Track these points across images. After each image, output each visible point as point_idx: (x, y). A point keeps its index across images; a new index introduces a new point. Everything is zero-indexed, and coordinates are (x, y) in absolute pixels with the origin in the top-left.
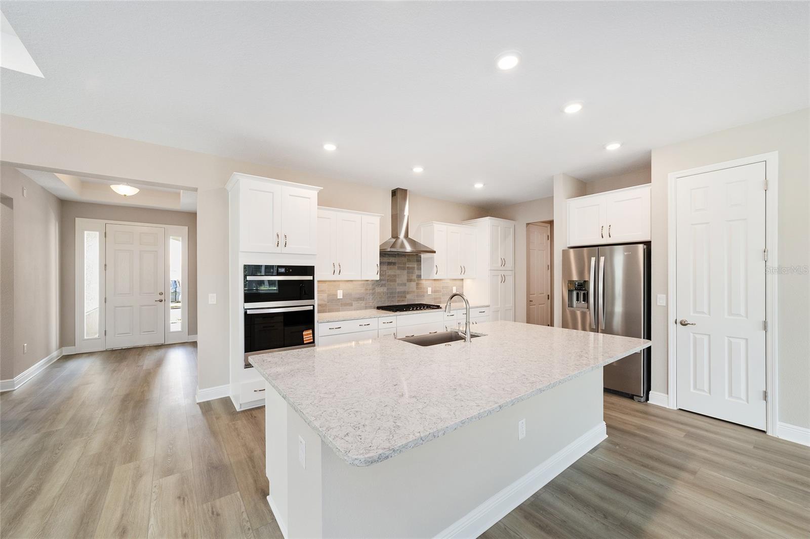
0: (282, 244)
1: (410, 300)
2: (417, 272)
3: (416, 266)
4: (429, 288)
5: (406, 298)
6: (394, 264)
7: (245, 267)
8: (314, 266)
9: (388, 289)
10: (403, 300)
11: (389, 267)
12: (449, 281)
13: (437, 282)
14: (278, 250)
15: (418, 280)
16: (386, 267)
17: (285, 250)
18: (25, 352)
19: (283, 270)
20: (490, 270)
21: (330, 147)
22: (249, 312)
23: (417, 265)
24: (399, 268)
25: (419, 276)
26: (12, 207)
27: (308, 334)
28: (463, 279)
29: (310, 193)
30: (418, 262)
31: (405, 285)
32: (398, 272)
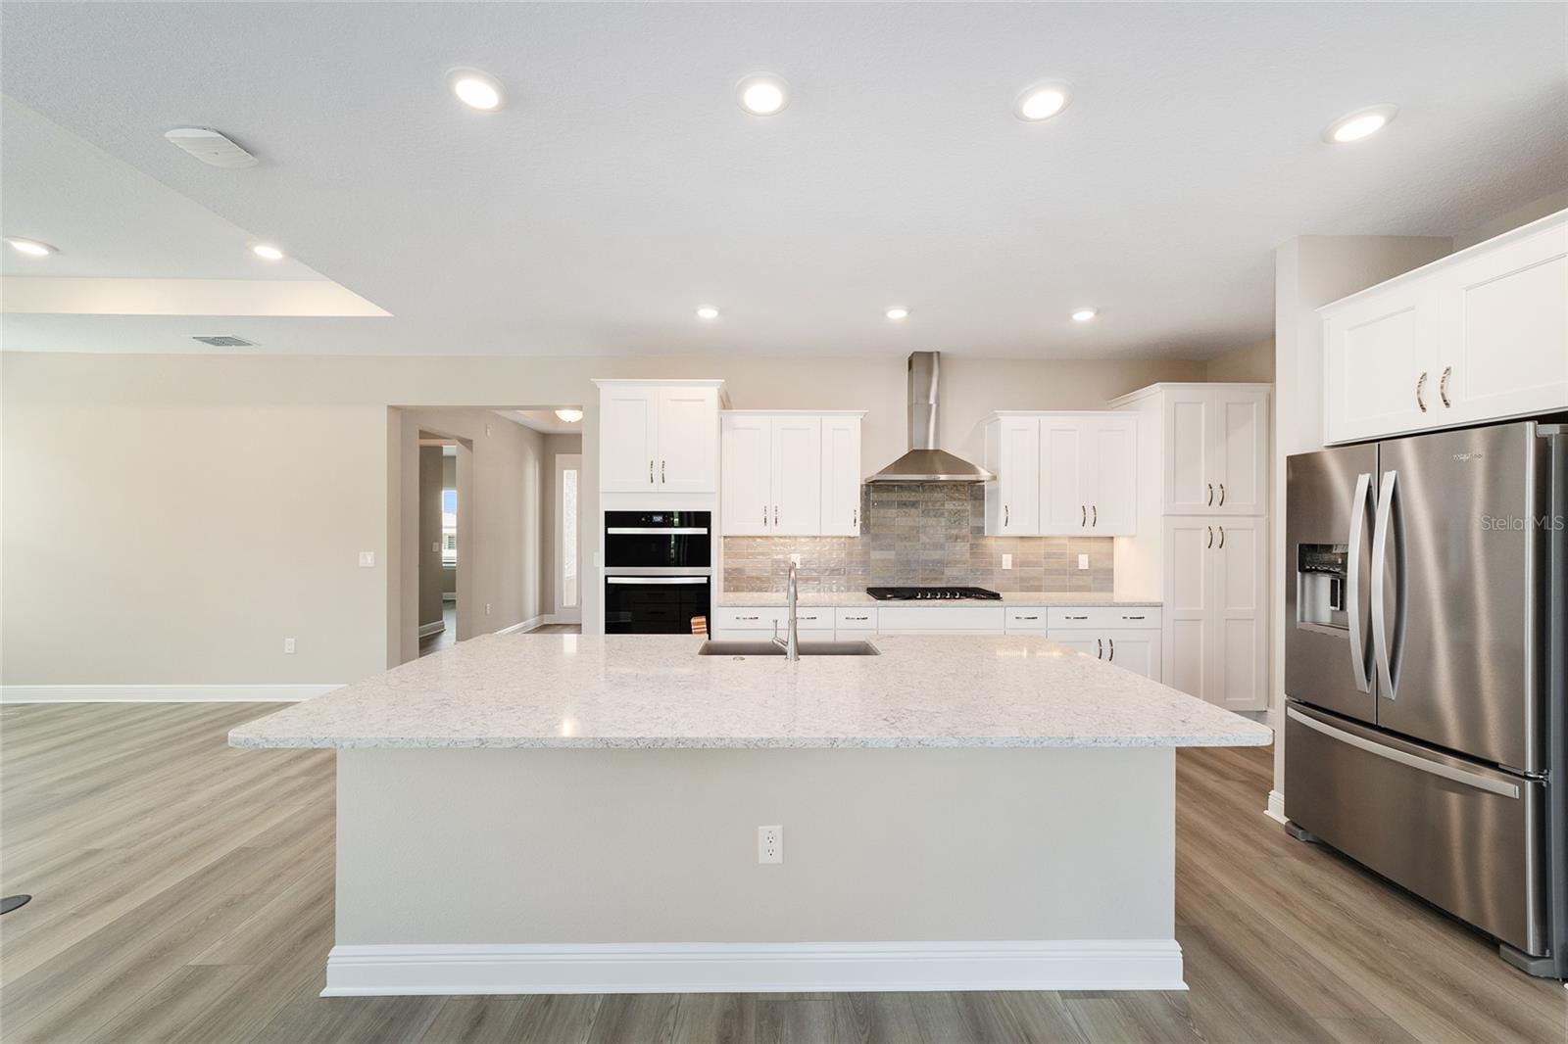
0: (657, 478)
1: (952, 577)
2: (973, 522)
3: (969, 508)
4: (1004, 556)
5: (943, 573)
6: (914, 504)
7: (607, 514)
8: (710, 513)
9: (897, 554)
10: (935, 579)
11: (902, 511)
12: (1066, 541)
13: (1032, 543)
14: (653, 487)
15: (975, 538)
16: (894, 511)
17: (663, 487)
18: (488, 612)
19: (659, 519)
20: (1165, 515)
21: (708, 314)
22: (611, 580)
23: (974, 506)
24: (926, 513)
25: (979, 531)
26: (471, 449)
27: (698, 624)
28: (1112, 538)
29: (706, 392)
30: (976, 499)
31: (942, 547)
32: (922, 521)
